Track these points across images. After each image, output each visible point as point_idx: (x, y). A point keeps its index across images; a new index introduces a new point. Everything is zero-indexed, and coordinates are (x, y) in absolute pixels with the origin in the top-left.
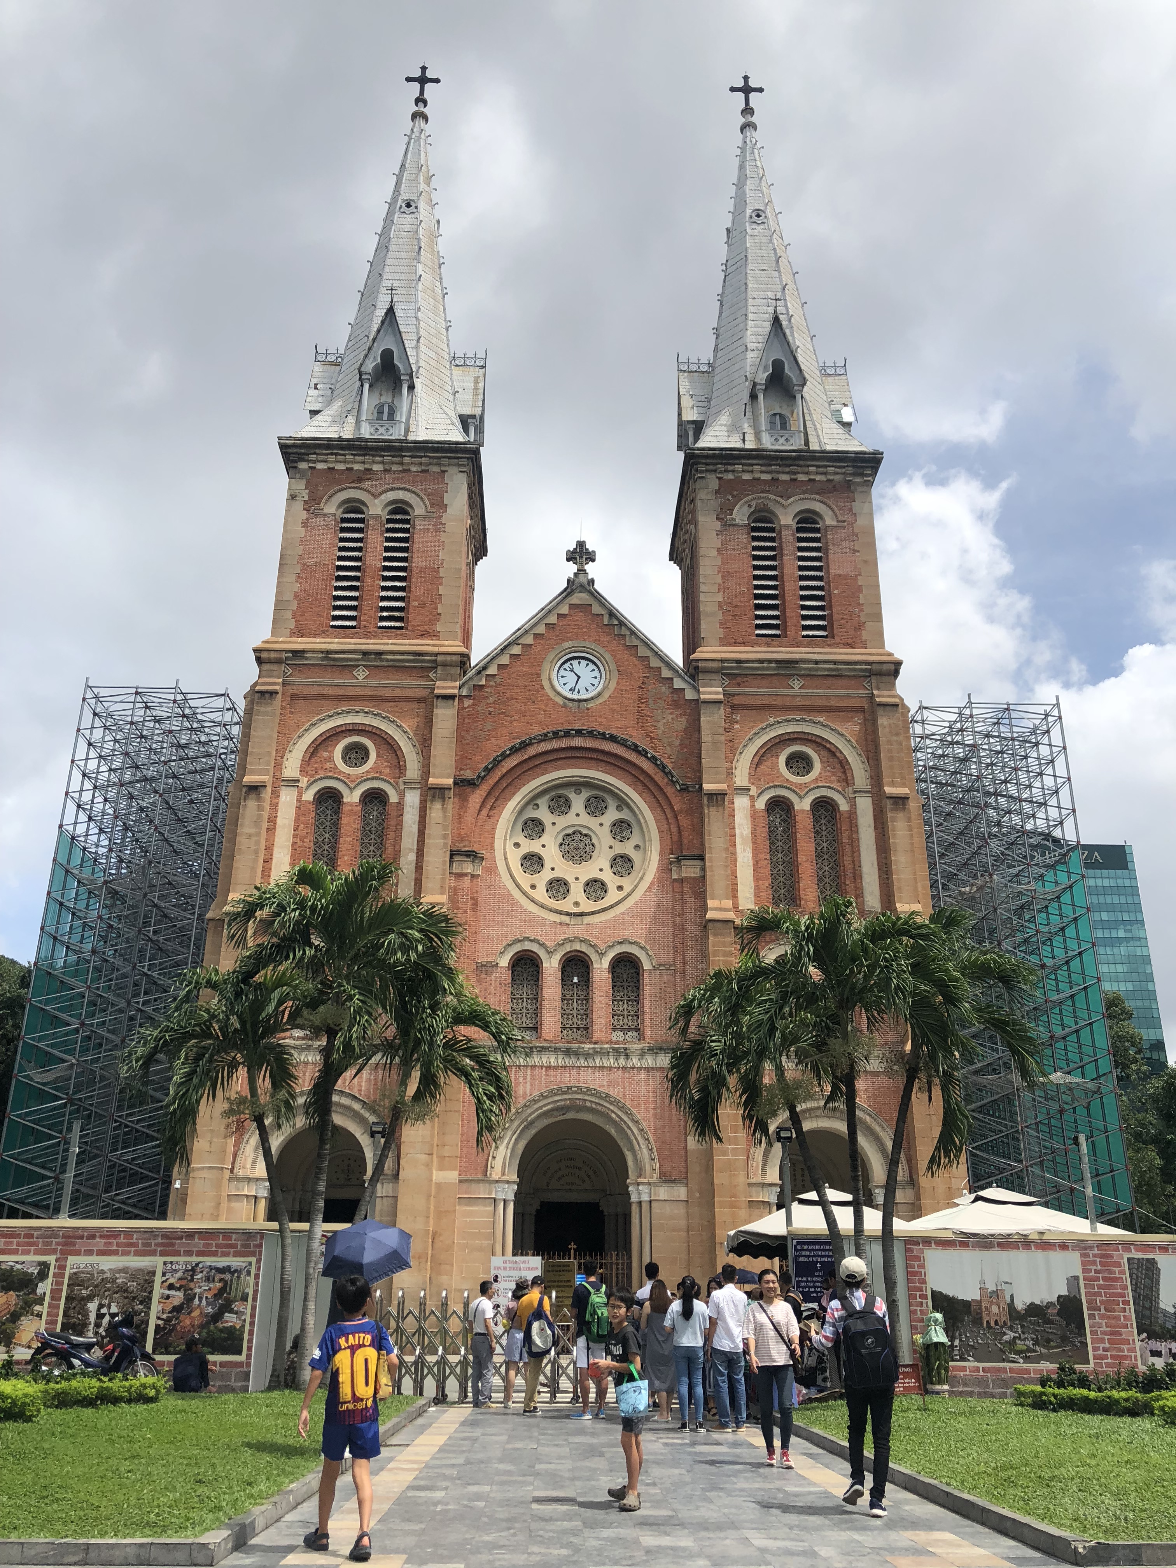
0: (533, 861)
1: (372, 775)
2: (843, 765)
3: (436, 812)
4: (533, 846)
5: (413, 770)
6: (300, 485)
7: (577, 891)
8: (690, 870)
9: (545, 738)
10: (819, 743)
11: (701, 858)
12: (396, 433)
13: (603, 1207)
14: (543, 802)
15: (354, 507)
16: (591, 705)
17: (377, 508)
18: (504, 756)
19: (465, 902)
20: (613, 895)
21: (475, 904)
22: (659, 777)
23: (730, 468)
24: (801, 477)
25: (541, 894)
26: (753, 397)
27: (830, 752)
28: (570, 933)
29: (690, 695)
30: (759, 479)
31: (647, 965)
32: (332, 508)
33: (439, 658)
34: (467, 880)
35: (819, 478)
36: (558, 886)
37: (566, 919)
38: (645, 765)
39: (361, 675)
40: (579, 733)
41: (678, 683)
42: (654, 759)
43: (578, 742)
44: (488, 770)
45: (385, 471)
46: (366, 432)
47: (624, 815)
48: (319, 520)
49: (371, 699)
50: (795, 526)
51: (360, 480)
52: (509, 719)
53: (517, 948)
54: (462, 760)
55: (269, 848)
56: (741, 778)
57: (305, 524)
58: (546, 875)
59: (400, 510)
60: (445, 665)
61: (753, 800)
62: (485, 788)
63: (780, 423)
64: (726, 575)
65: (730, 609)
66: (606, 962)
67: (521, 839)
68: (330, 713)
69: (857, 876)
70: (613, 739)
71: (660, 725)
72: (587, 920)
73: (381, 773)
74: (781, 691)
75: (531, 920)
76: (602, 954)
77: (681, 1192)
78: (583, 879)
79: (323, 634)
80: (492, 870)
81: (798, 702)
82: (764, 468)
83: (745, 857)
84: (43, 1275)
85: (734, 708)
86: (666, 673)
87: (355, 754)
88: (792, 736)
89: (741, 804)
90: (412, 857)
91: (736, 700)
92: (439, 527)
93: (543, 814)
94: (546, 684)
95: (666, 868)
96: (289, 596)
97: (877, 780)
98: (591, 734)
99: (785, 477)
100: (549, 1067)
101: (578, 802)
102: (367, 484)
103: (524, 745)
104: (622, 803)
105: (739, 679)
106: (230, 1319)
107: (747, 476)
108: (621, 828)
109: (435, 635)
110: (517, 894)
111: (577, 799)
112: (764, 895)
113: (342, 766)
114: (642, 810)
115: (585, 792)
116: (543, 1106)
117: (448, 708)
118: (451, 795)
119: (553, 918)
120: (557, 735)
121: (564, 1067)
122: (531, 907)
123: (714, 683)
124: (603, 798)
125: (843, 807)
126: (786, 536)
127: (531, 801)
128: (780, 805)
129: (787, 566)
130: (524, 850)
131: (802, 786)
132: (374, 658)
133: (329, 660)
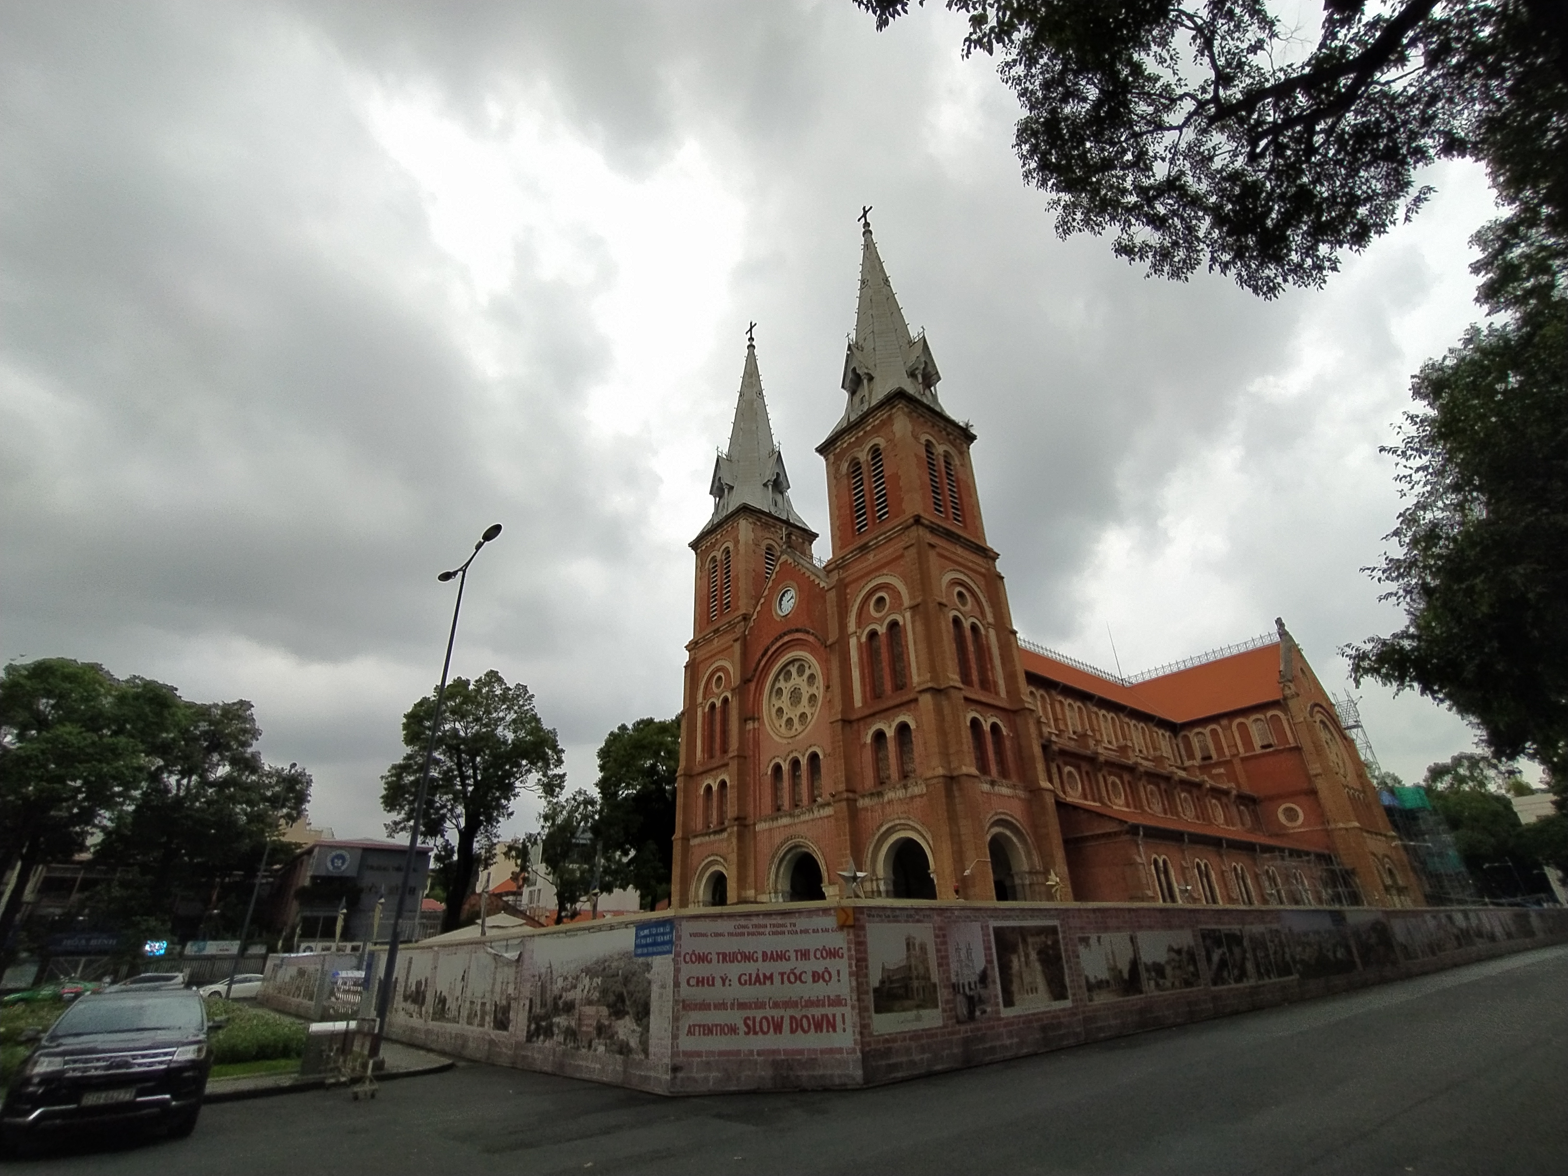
0: (779, 712)
1: (724, 690)
2: (898, 595)
3: (734, 701)
4: (779, 704)
6: (698, 559)
7: (796, 723)
9: (773, 643)
10: (887, 587)
14: (781, 677)
15: (714, 559)
16: (791, 615)
17: (719, 556)
18: (760, 661)
19: (752, 745)
20: (809, 719)
21: (757, 744)
22: (818, 645)
23: (836, 446)
24: (869, 428)
25: (783, 729)
27: (892, 590)
28: (791, 747)
29: (826, 588)
30: (850, 443)
31: (821, 757)
32: (707, 566)
33: (736, 621)
34: (752, 732)
35: (877, 422)
36: (789, 723)
37: (789, 741)
38: (811, 639)
39: (716, 642)
40: (785, 634)
41: (822, 585)
42: (813, 635)
43: (786, 639)
44: (755, 670)
45: (723, 533)
47: (812, 671)
48: (704, 574)
49: (719, 652)
50: (870, 458)
52: (762, 639)
53: (773, 763)
54: (746, 672)
55: (694, 740)
56: (852, 626)
57: (700, 579)
58: (785, 718)
59: (726, 552)
60: (739, 622)
61: (859, 638)
62: (755, 680)
64: (840, 508)
66: (806, 760)
67: (774, 701)
68: (710, 665)
70: (797, 631)
71: (817, 612)
72: (798, 738)
73: (726, 688)
74: (865, 564)
75: (779, 746)
76: (803, 755)
78: (798, 715)
79: (707, 627)
80: (763, 723)
81: (873, 567)
82: (851, 436)
83: (856, 674)
85: (846, 586)
87: (719, 681)
88: (874, 589)
89: (853, 642)
91: (847, 580)
92: (738, 553)
93: (781, 683)
96: (698, 614)
97: (910, 597)
98: (791, 632)
99: (861, 433)
100: (785, 826)
102: (716, 546)
103: (767, 650)
104: (808, 665)
107: (845, 445)
108: (810, 680)
109: (738, 608)
110: (771, 733)
111: (793, 670)
112: (868, 695)
113: (715, 690)
114: (815, 666)
115: (797, 665)
116: (785, 848)
117: (737, 646)
118: (741, 690)
119: (785, 741)
120: (777, 640)
121: (790, 825)
122: (777, 738)
123: (835, 576)
124: (802, 665)
125: (901, 623)
126: (864, 468)
127: (776, 679)
128: (873, 634)
129: (865, 486)
130: (776, 707)
131: (880, 619)
132: (717, 632)
133: (705, 640)
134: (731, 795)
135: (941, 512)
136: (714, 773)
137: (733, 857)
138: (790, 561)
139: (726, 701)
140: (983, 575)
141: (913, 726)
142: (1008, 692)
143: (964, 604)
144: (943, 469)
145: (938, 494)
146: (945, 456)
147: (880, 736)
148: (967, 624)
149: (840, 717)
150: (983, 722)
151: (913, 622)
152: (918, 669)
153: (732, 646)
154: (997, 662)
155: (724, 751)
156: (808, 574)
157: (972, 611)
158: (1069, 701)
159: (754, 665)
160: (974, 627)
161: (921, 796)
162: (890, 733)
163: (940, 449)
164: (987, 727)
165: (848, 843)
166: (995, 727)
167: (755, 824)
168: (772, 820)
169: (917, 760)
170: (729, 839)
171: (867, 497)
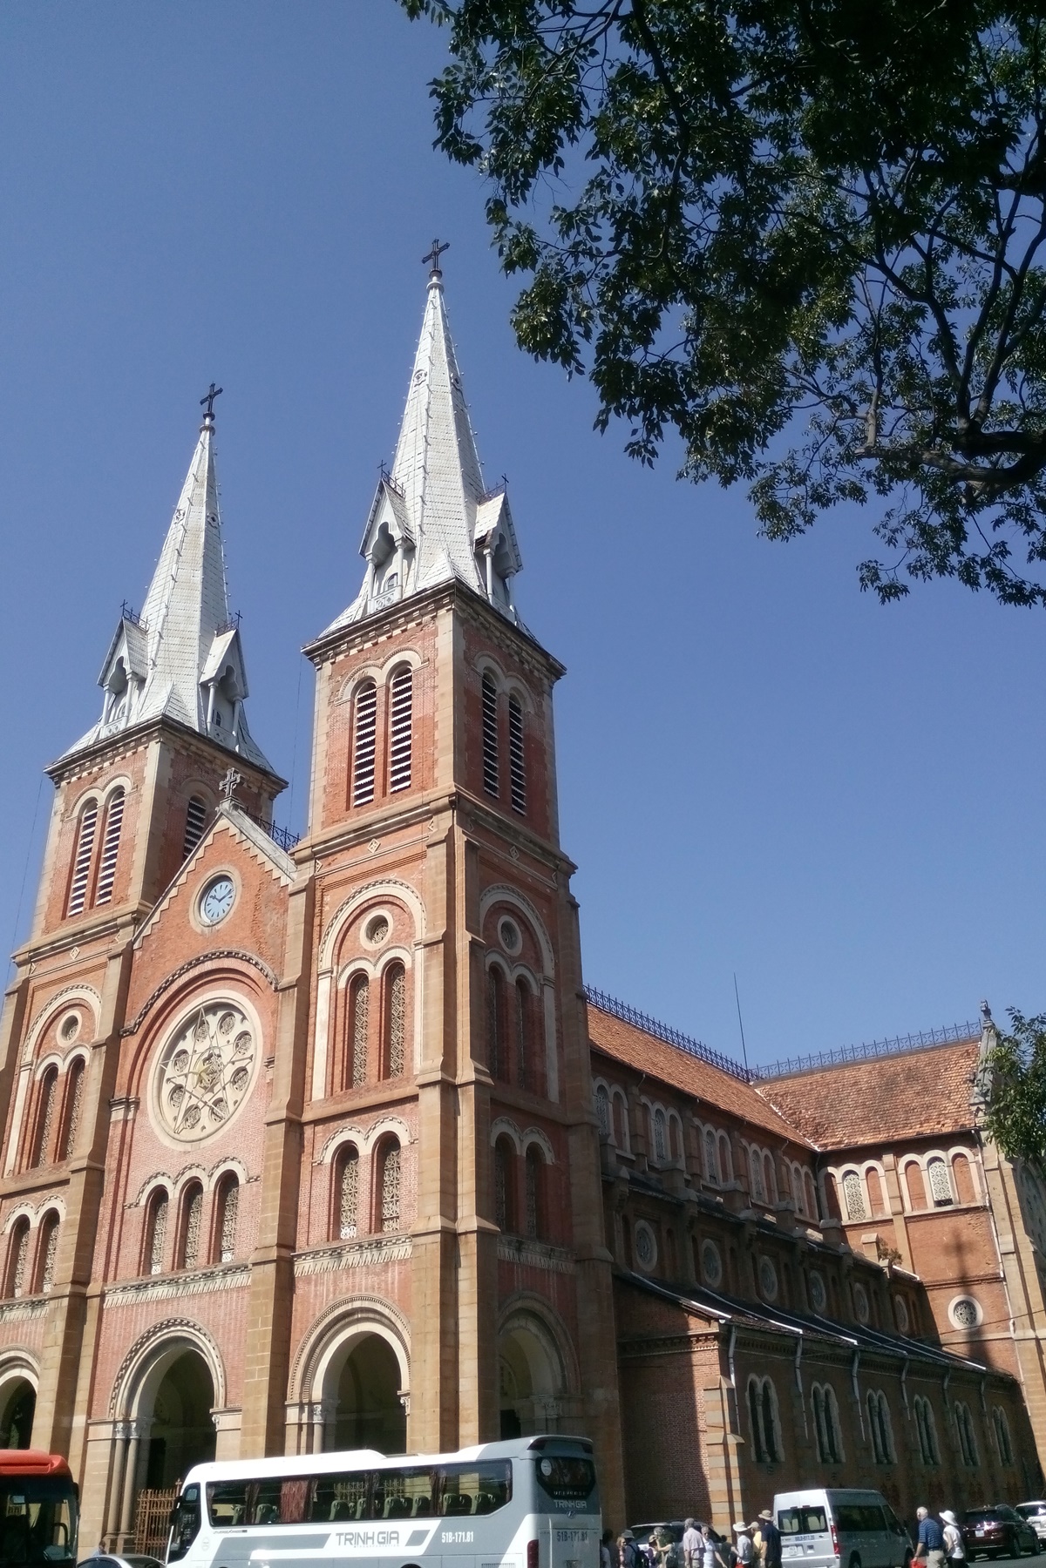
0: (179, 1092)
1: (78, 1043)
2: (411, 916)
3: (95, 1068)
4: (179, 1078)
5: (98, 1032)
6: (62, 801)
7: (205, 1116)
9: (183, 971)
10: (392, 903)
14: (189, 1033)
15: (91, 803)
16: (218, 927)
17: (103, 800)
18: (155, 998)
19: (117, 1147)
20: (228, 1111)
21: (125, 1146)
22: (261, 982)
23: (338, 650)
24: (396, 631)
25: (179, 1126)
27: (399, 907)
28: (189, 1160)
29: (291, 888)
30: (362, 650)
31: (242, 1180)
32: (77, 812)
33: (119, 921)
34: (121, 1127)
35: (411, 625)
36: (193, 1113)
37: (188, 1147)
38: (252, 972)
39: (74, 954)
40: (207, 958)
42: (257, 965)
43: (209, 966)
44: (144, 1014)
45: (111, 764)
46: (103, 735)
47: (246, 1027)
48: (68, 826)
49: (80, 973)
50: (391, 682)
51: (96, 779)
52: (163, 961)
53: (153, 1184)
54: (129, 1011)
56: (325, 960)
57: (60, 834)
58: (185, 1104)
59: (118, 795)
60: (123, 925)
61: (334, 982)
65: (333, 787)
66: (213, 1184)
67: (174, 1076)
68: (53, 996)
69: (412, 1038)
70: (229, 955)
71: (268, 929)
72: (204, 1143)
73: (82, 1040)
74: (361, 858)
75: (166, 1154)
76: (210, 1175)
78: (210, 1102)
79: (60, 926)
80: (145, 1114)
81: (374, 865)
82: (364, 638)
83: (322, 1040)
85: (324, 889)
86: (277, 873)
87: (69, 1028)
88: (371, 902)
89: (324, 988)
91: (327, 881)
92: (139, 799)
93: (189, 1044)
94: (191, 917)
95: (264, 1071)
96: (44, 901)
97: (426, 925)
98: (215, 955)
99: (383, 638)
100: (158, 1301)
101: (214, 1024)
102: (99, 782)
103: (169, 983)
104: (242, 1016)
105: (331, 858)
107: (353, 651)
108: (241, 1041)
109: (127, 899)
110: (158, 1131)
111: (213, 1020)
112: (337, 1080)
113: (62, 1042)
114: (253, 1018)
115: (220, 1014)
116: (154, 1342)
117: (116, 967)
118: (112, 1046)
119: (181, 1147)
120: (191, 965)
121: (168, 1300)
122: (167, 1142)
123: (308, 871)
124: (231, 1015)
125: (407, 966)
126: (380, 697)
127: (180, 1035)
128: (359, 979)
129: (379, 727)
130: (172, 1084)
131: (373, 954)
132: (81, 938)
133: (58, 949)
134: (65, 1239)
135: (494, 789)
136: (38, 1195)
137: (55, 1355)
138: (233, 830)
139: (78, 1064)
140: (548, 899)
141: (404, 1141)
142: (562, 1093)
143: (511, 944)
144: (507, 718)
145: (493, 758)
146: (512, 697)
147: (347, 1153)
148: (511, 978)
149: (283, 1114)
150: (517, 1142)
151: (427, 968)
152: (426, 1046)
153: (104, 966)
154: (551, 1042)
155: (62, 1154)
156: (262, 858)
157: (522, 956)
158: (658, 1106)
159: (140, 1007)
160: (522, 983)
161: (403, 1262)
162: (365, 1149)
163: (506, 684)
164: (521, 1150)
165: (269, 1339)
166: (534, 1151)
167: (102, 1296)
168: (138, 1288)
169: (404, 1202)
170: (49, 1320)
171: (379, 747)
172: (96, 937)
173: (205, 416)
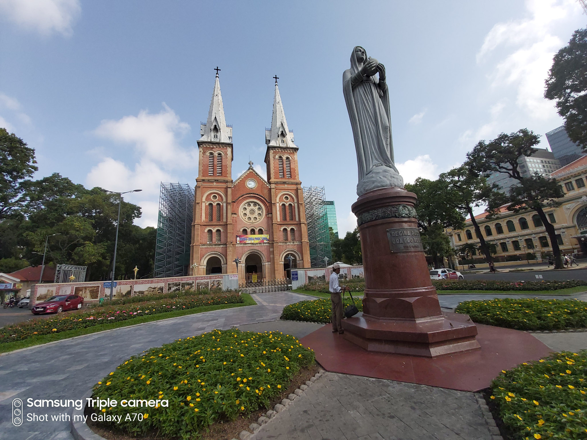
0: (245, 214)
1: (218, 201)
2: (293, 198)
3: (229, 207)
4: (245, 212)
5: (224, 200)
6: (201, 149)
7: (252, 219)
8: (270, 215)
9: (246, 194)
10: (289, 195)
11: (272, 213)
12: (217, 140)
13: (257, 266)
14: (246, 205)
15: (211, 154)
16: (253, 189)
17: (216, 154)
18: (240, 197)
19: (234, 221)
20: (258, 220)
21: (236, 222)
22: (265, 201)
23: (275, 149)
24: (286, 151)
25: (246, 220)
26: (278, 136)
27: (291, 196)
28: (251, 226)
29: (269, 187)
30: (279, 151)
31: (264, 230)
32: (208, 154)
34: (235, 218)
35: (289, 151)
36: (249, 218)
37: (251, 224)
38: (263, 199)
39: (215, 184)
40: (252, 194)
41: (267, 185)
42: (264, 198)
44: (237, 200)
45: (217, 147)
46: (213, 140)
47: (260, 207)
48: (205, 156)
49: (217, 188)
50: (285, 159)
52: (240, 191)
53: (243, 228)
54: (232, 199)
55: (201, 213)
56: (278, 201)
57: (203, 157)
58: (247, 217)
59: (220, 154)
60: (229, 182)
62: (237, 202)
63: (283, 141)
64: (275, 167)
65: (275, 173)
66: (257, 230)
67: (243, 211)
68: (210, 190)
69: (295, 216)
70: (257, 194)
71: (265, 192)
72: (254, 224)
74: (283, 187)
75: (245, 224)
77: (270, 263)
78: (253, 217)
79: (208, 176)
80: (238, 216)
81: (286, 188)
82: (280, 149)
83: (278, 213)
84: (193, 283)
86: (265, 183)
87: (215, 197)
88: (285, 194)
89: (278, 204)
90: (225, 214)
91: (277, 188)
92: (227, 158)
93: (246, 207)
94: (246, 185)
95: (266, 215)
96: (201, 170)
97: (298, 201)
98: (254, 194)
99: (284, 151)
101: (252, 204)
102: (213, 150)
103: (243, 195)
104: (259, 205)
105: (277, 185)
106: (220, 287)
108: (259, 209)
109: (227, 177)
110: (242, 220)
112: (281, 219)
114: (262, 206)
116: (248, 252)
118: (232, 204)
119: (249, 223)
120: (248, 194)
121: (251, 246)
123: (273, 185)
124: (256, 204)
125: (293, 205)
127: (244, 205)
128: (284, 205)
129: (284, 166)
130: (244, 213)
131: (287, 202)
132: (217, 181)
133: (209, 181)
134: (228, 235)
136: (214, 226)
138: (254, 173)
139: (218, 204)
141: (295, 229)
147: (286, 229)
149: (276, 223)
151: (300, 207)
152: (301, 218)
153: (224, 188)
155: (218, 220)
156: (262, 180)
159: (236, 198)
161: (298, 245)
162: (289, 229)
167: (236, 244)
169: (296, 237)
170: (227, 247)
171: (284, 169)
172: (221, 182)
173: (217, 74)
